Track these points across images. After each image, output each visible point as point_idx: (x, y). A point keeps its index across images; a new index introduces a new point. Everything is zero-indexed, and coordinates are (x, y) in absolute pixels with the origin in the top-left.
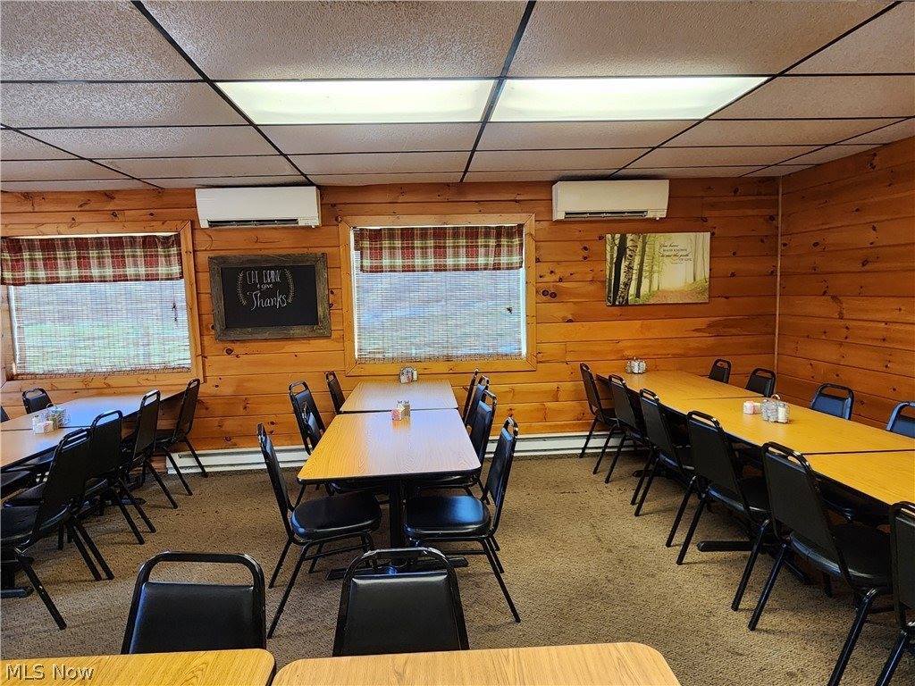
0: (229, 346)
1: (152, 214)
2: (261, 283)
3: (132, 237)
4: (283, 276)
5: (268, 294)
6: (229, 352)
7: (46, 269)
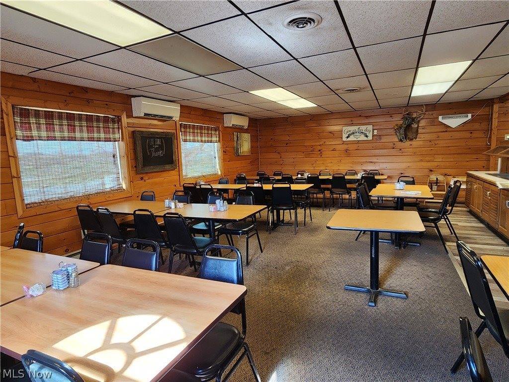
0: (141, 176)
1: (107, 105)
2: (154, 145)
3: (97, 116)
4: (162, 142)
5: (157, 150)
6: (142, 179)
7: (47, 131)
